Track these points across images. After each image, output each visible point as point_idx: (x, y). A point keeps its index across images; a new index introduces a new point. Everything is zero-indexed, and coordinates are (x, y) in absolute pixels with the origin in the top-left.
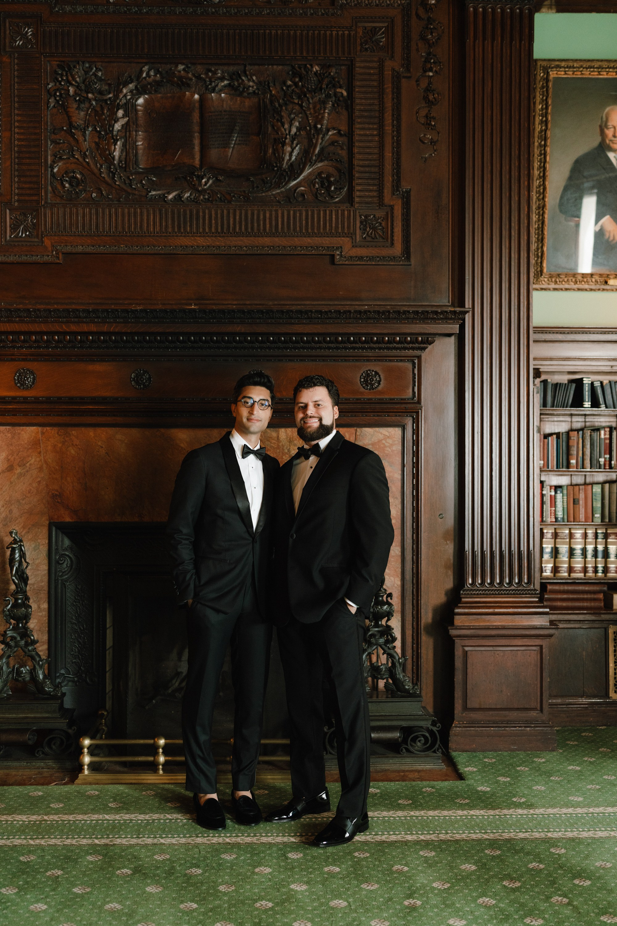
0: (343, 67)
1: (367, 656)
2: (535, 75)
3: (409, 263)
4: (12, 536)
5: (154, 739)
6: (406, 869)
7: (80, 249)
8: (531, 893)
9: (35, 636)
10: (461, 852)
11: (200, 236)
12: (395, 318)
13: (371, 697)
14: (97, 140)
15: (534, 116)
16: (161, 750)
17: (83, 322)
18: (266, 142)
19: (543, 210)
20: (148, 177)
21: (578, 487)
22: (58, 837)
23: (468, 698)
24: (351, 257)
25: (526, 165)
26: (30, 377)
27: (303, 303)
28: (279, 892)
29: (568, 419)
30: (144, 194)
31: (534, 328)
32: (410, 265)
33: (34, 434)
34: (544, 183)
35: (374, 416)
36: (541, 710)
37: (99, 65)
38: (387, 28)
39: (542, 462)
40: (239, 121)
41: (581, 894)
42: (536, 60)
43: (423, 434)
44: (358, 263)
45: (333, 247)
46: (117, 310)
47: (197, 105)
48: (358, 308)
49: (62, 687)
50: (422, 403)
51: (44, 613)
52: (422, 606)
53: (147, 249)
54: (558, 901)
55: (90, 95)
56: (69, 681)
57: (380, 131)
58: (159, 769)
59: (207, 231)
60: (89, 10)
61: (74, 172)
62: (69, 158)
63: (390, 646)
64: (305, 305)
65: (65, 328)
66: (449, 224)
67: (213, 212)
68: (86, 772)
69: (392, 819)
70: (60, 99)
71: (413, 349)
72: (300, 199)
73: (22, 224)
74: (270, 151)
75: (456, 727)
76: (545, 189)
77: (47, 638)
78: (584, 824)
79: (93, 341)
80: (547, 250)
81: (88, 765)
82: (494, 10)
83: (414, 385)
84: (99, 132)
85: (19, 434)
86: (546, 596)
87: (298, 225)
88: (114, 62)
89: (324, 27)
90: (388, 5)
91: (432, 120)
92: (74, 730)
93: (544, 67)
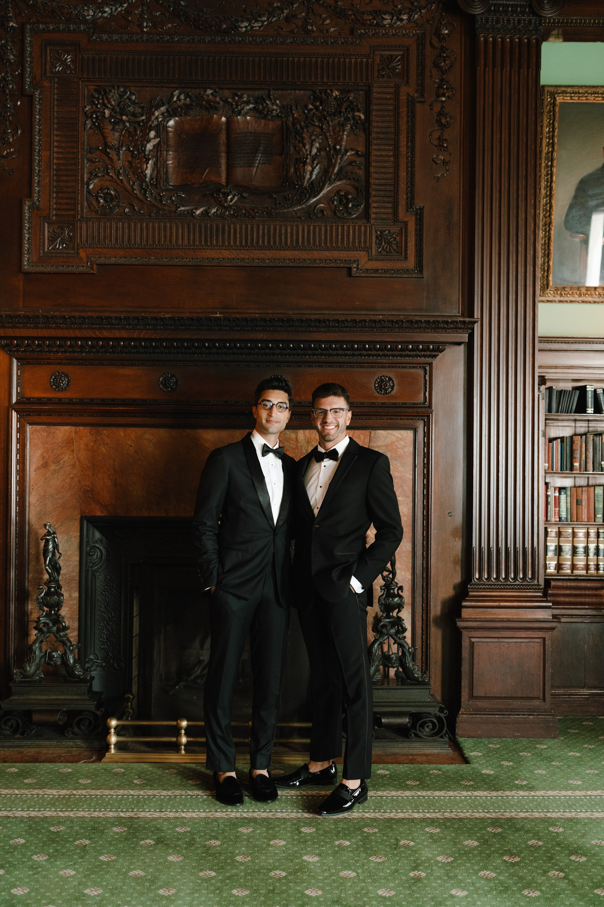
0: (361, 92)
1: (378, 645)
2: (543, 100)
3: (421, 276)
4: (46, 528)
5: (177, 721)
6: (412, 843)
7: (113, 260)
8: (530, 868)
9: (67, 623)
10: (465, 829)
11: (225, 249)
12: (408, 327)
13: (383, 684)
14: (130, 159)
15: (541, 139)
16: (183, 732)
17: (115, 329)
18: (288, 162)
19: (549, 226)
20: (177, 194)
21: (581, 488)
22: (86, 810)
23: (474, 686)
24: (367, 270)
25: (533, 186)
26: (65, 380)
27: (321, 312)
28: (292, 861)
29: (573, 424)
30: (173, 209)
31: (539, 337)
32: (423, 278)
33: (67, 433)
34: (550, 201)
35: (387, 419)
36: (544, 699)
37: (133, 89)
38: (403, 56)
39: (547, 465)
40: (263, 142)
41: (576, 869)
42: (543, 86)
43: (433, 436)
44: (374, 275)
45: (350, 260)
46: (147, 318)
47: (224, 127)
48: (373, 318)
49: (91, 671)
50: (433, 408)
51: (75, 602)
52: (431, 599)
53: (176, 261)
54: (554, 875)
55: (124, 117)
56: (98, 666)
57: (395, 152)
58: (181, 749)
59: (232, 244)
60: (125, 38)
61: (108, 189)
62: (104, 176)
63: (401, 636)
64: (322, 314)
65: (98, 334)
66: (459, 239)
67: (238, 227)
68: (113, 751)
69: (400, 798)
70: (96, 121)
71: (425, 356)
72: (320, 215)
73: (59, 237)
74: (292, 170)
75: (462, 714)
76: (551, 207)
77: (77, 626)
78: (582, 806)
79: (124, 346)
80: (553, 264)
81: (115, 745)
82: (503, 40)
83: (426, 390)
84: (133, 152)
85: (54, 433)
86: (550, 592)
87: (317, 239)
88: (147, 87)
89: (343, 55)
90: (404, 35)
91: (444, 142)
92: (102, 712)
93: (550, 92)
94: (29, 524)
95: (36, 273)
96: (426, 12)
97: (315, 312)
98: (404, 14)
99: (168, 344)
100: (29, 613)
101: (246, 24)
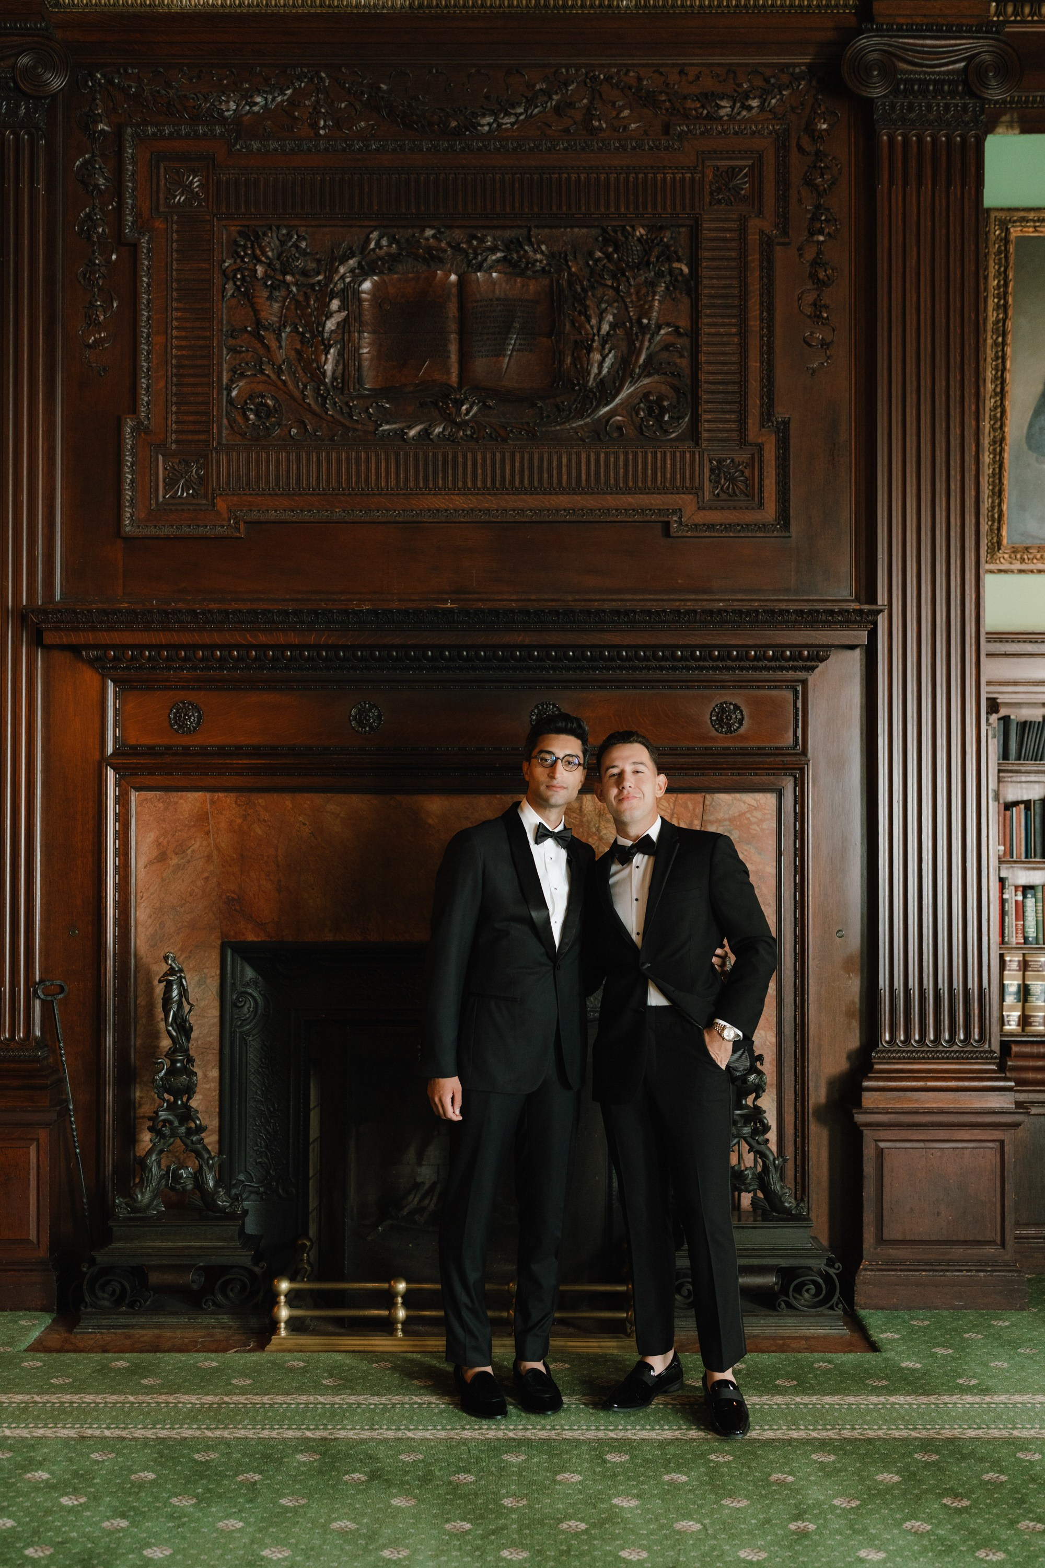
0: (683, 230)
2: (987, 233)
3: (788, 534)
4: (167, 963)
5: (388, 1281)
6: (790, 1479)
7: (272, 515)
8: (987, 1516)
9: (202, 1120)
11: (458, 494)
12: (766, 622)
14: (298, 347)
15: (986, 298)
16: (400, 1300)
17: (277, 629)
18: (561, 347)
19: (1001, 445)
20: (377, 403)
23: (885, 1223)
24: (696, 525)
25: (973, 379)
26: (193, 715)
27: (621, 597)
28: (595, 1507)
30: (371, 428)
31: (987, 633)
33: (198, 804)
34: (1002, 403)
35: (732, 774)
36: (1003, 1244)
37: (302, 230)
38: (752, 167)
39: (1002, 848)
40: (519, 314)
42: (989, 210)
43: (811, 803)
44: (707, 534)
45: (668, 510)
46: (331, 611)
47: (454, 290)
48: (707, 606)
49: (243, 1200)
50: (810, 755)
51: (213, 1085)
52: (810, 1077)
53: (377, 515)
54: (1028, 1528)
55: (289, 278)
56: (251, 1192)
57: (741, 328)
58: (397, 1329)
59: (469, 485)
60: (288, 147)
61: (263, 397)
62: (255, 375)
63: (760, 1139)
64: (621, 600)
65: (249, 638)
66: (851, 472)
67: (479, 457)
68: (283, 1333)
69: (766, 1407)
70: (242, 284)
71: (795, 669)
72: (615, 435)
73: (182, 477)
74: (569, 360)
75: (865, 1270)
76: (1003, 412)
77: (217, 1125)
79: (291, 659)
80: (1008, 508)
81: (286, 1322)
82: (920, 139)
83: (797, 726)
84: (303, 334)
85: (176, 803)
86: (1009, 1063)
87: (612, 475)
88: (325, 226)
89: (652, 167)
90: (753, 133)
91: (823, 309)
92: (262, 1268)
93: (1000, 220)
94: (136, 955)
95: (143, 538)
96: (790, 94)
97: (610, 597)
98: (754, 98)
99: (364, 653)
100: (137, 1105)
101: (489, 119)
